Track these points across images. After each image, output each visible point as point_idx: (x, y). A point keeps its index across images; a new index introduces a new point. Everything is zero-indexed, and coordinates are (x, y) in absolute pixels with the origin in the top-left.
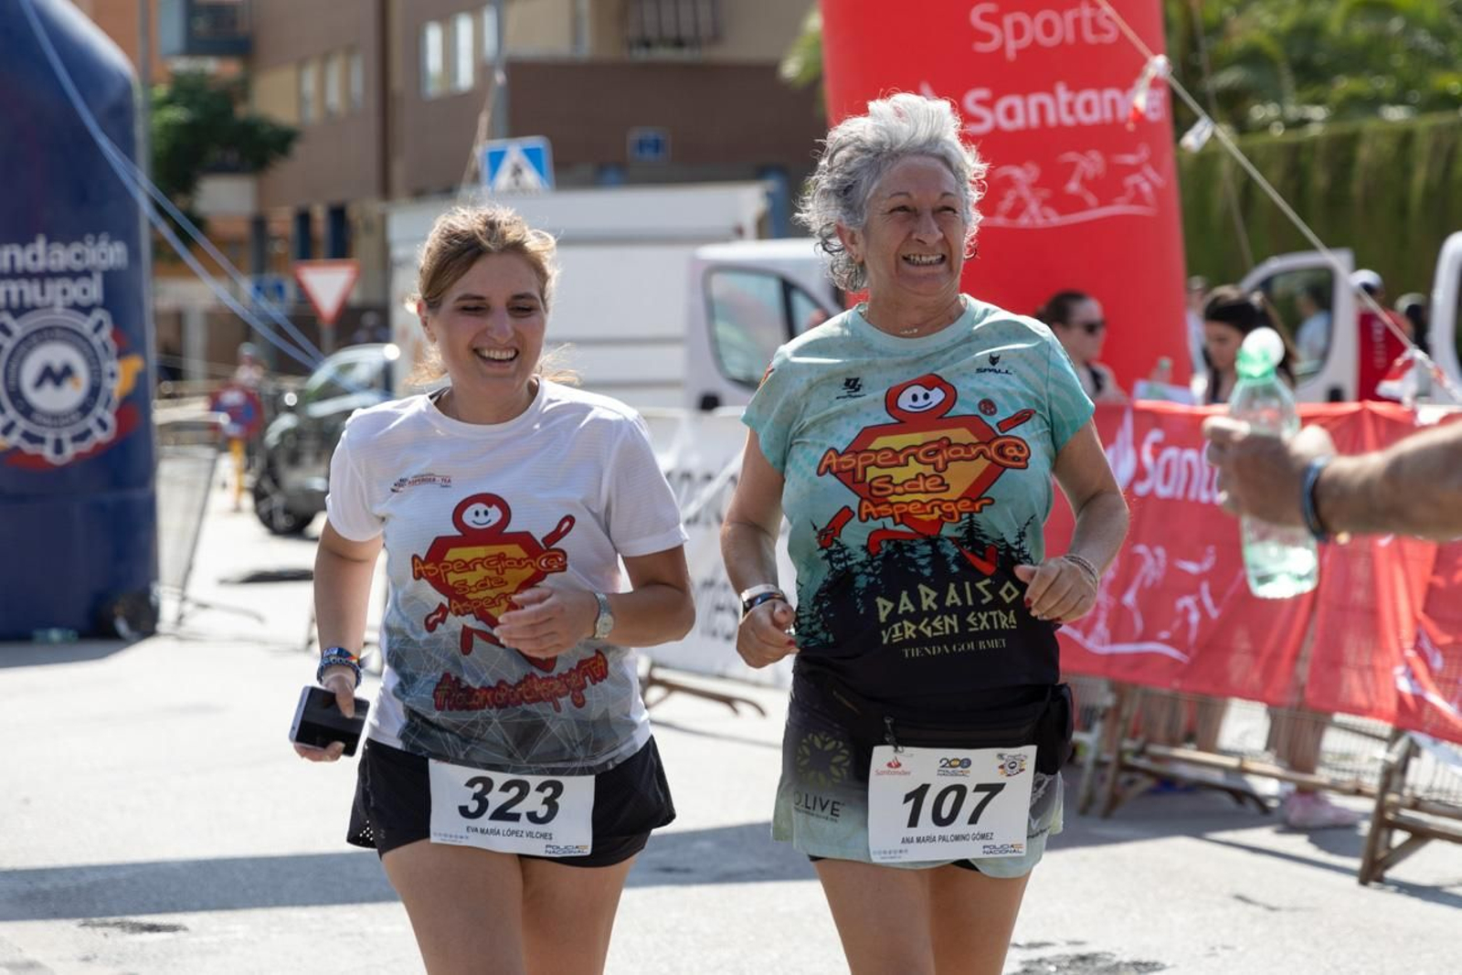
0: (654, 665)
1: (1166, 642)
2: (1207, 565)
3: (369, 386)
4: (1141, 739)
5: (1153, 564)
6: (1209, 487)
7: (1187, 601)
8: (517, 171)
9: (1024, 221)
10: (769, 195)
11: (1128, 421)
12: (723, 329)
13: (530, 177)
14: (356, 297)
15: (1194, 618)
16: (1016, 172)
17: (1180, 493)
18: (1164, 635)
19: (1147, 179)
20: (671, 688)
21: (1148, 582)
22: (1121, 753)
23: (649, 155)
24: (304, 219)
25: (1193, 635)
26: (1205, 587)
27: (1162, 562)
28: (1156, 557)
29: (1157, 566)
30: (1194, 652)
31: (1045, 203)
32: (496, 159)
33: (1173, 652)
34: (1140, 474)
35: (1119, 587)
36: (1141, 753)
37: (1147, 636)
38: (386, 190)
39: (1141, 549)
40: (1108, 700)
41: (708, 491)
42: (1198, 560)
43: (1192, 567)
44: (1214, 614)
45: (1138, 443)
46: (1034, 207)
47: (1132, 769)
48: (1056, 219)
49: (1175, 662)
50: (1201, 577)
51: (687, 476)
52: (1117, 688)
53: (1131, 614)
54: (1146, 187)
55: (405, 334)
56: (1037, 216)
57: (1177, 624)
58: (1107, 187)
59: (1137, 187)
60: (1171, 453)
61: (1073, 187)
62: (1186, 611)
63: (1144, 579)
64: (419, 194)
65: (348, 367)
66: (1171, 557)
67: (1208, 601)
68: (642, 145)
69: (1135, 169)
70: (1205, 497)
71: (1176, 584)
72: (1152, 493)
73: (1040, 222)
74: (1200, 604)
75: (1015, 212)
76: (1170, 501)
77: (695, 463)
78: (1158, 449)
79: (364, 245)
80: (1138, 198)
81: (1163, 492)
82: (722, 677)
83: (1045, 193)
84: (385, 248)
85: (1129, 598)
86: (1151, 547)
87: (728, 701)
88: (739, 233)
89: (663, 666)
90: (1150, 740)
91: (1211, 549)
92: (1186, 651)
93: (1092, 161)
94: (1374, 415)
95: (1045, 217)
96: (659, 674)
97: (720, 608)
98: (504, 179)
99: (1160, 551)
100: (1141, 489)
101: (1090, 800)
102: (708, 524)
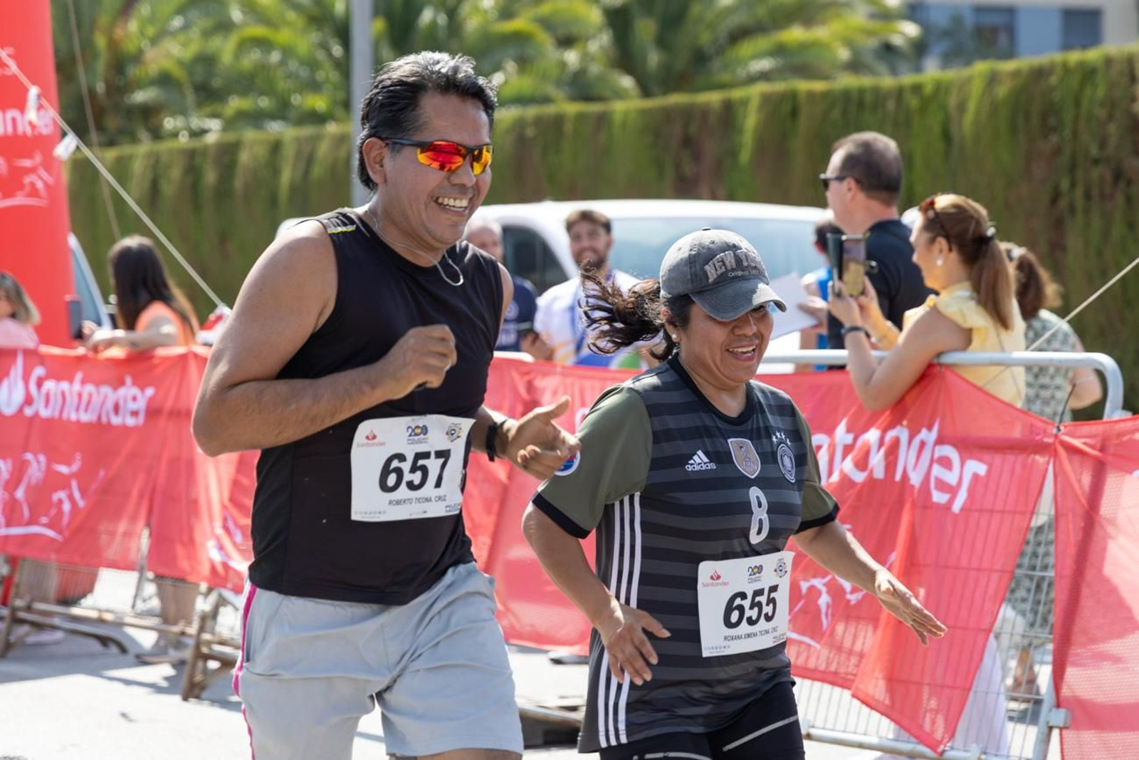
1: (46, 525)
2: (76, 467)
5: (36, 466)
6: (77, 410)
7: (61, 495)
11: (20, 361)
15: (67, 507)
17: (57, 414)
18: (44, 520)
19: (40, 177)
21: (34, 481)
25: (66, 520)
26: (74, 484)
27: (43, 465)
28: (38, 462)
29: (39, 469)
30: (67, 533)
33: (50, 533)
34: (28, 401)
35: (12, 485)
36: (28, 609)
37: (32, 521)
39: (29, 456)
40: (5, 570)
42: (68, 464)
43: (63, 469)
44: (81, 503)
45: (26, 378)
49: (52, 540)
50: (71, 476)
52: (13, 561)
53: (21, 505)
54: (40, 184)
57: (53, 512)
58: (10, 183)
59: (32, 184)
60: (49, 385)
62: (60, 501)
63: (30, 478)
66: (50, 461)
67: (77, 495)
69: (32, 170)
70: (73, 417)
71: (53, 481)
72: (36, 415)
74: (71, 497)
76: (49, 422)
78: (40, 383)
80: (34, 193)
81: (45, 413)
85: (20, 494)
86: (35, 455)
91: (78, 456)
92: (60, 532)
94: (196, 356)
99: (42, 458)
100: (28, 412)
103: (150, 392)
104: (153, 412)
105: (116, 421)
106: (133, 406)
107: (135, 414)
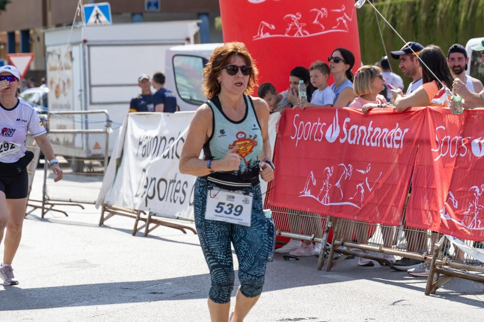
0: (151, 214)
1: (351, 201)
2: (367, 171)
3: (38, 104)
4: (342, 239)
7: (360, 185)
8: (97, 15)
9: (297, 35)
10: (198, 25)
11: (337, 115)
12: (179, 79)
13: (103, 18)
14: (33, 68)
15: (363, 191)
16: (293, 16)
17: (358, 143)
18: (351, 198)
19: (345, 18)
20: (158, 223)
21: (345, 179)
22: (334, 246)
23: (153, 9)
24: (12, 35)
25: (362, 198)
26: (366, 179)
27: (351, 170)
28: (348, 168)
29: (348, 172)
30: (363, 205)
31: (303, 28)
32: (89, 11)
33: (354, 205)
34: (342, 135)
35: (333, 180)
36: (342, 245)
37: (345, 199)
38: (45, 24)
39: (342, 164)
40: (329, 225)
41: (173, 144)
42: (365, 169)
43: (362, 172)
44: (370, 189)
45: (341, 124)
46: (300, 30)
47: (339, 252)
48: (309, 35)
49: (355, 209)
50: (365, 175)
51: (164, 138)
52: (334, 220)
53: (339, 190)
54: (344, 21)
55: (52, 83)
56: (301, 33)
57: (356, 194)
58: (329, 21)
59: (341, 21)
60: (354, 127)
61: (315, 22)
62: (360, 189)
63: (344, 176)
64: (59, 25)
65: (30, 95)
66: (355, 168)
67: (368, 185)
68: (149, 4)
69: (341, 14)
71: (357, 178)
72: (346, 142)
73: (302, 36)
74: (365, 186)
75: (293, 32)
76: (354, 146)
77: (167, 133)
78: (349, 126)
79: (36, 46)
80: (342, 26)
81: (351, 142)
82: (178, 218)
83: (305, 24)
84: (44, 47)
85: (337, 184)
86: (346, 164)
87: (181, 228)
88: (188, 40)
89: (155, 215)
90: (345, 240)
91: (369, 165)
92: (360, 206)
93: (323, 12)
94: (431, 111)
95: (305, 34)
96: (153, 217)
97: (177, 191)
98: (92, 19)
99: (350, 165)
100: (342, 141)
101: (322, 264)
102: (172, 158)
103: (406, 130)
104: (408, 141)
105: (389, 146)
106: (398, 138)
107: (398, 142)
